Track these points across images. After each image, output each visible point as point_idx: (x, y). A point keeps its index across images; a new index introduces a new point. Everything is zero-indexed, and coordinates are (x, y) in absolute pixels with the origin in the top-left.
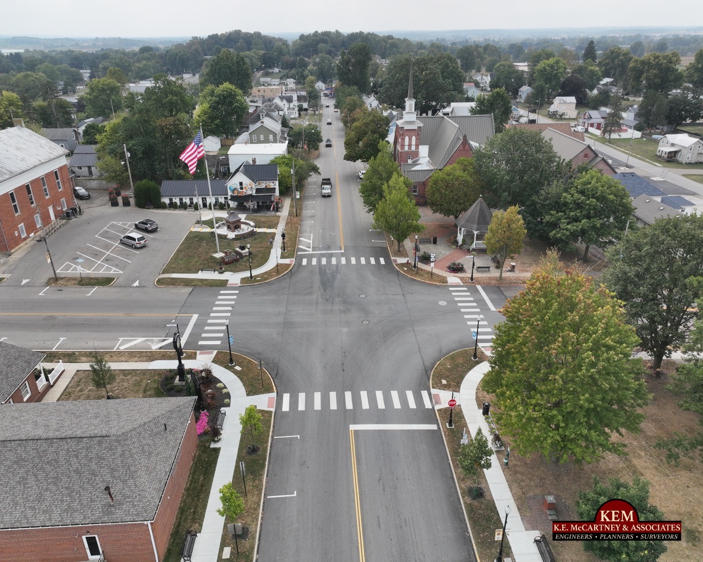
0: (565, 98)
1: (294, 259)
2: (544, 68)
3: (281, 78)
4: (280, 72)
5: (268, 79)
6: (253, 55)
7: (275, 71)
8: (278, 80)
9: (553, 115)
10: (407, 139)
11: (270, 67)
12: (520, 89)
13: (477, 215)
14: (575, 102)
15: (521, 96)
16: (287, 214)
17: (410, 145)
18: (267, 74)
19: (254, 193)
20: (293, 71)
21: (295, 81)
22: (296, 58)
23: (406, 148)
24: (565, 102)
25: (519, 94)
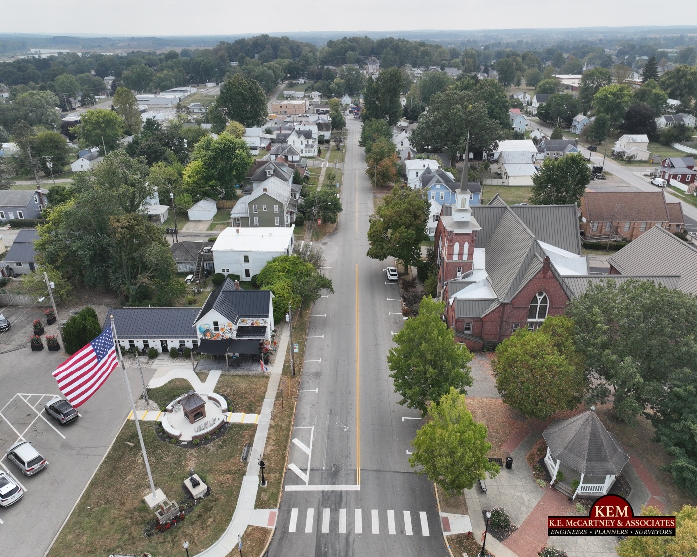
0: (634, 136)
1: (276, 510)
2: (606, 96)
3: (306, 90)
4: (305, 82)
5: (292, 92)
6: (278, 65)
7: (299, 82)
8: (303, 93)
9: (619, 157)
10: (456, 246)
11: (295, 78)
12: (575, 118)
13: (587, 442)
14: (648, 141)
15: (575, 126)
16: (280, 371)
17: (460, 254)
18: (291, 86)
19: (234, 336)
20: (319, 84)
21: (320, 94)
22: (323, 67)
23: (455, 258)
24: (635, 142)
25: (573, 124)
